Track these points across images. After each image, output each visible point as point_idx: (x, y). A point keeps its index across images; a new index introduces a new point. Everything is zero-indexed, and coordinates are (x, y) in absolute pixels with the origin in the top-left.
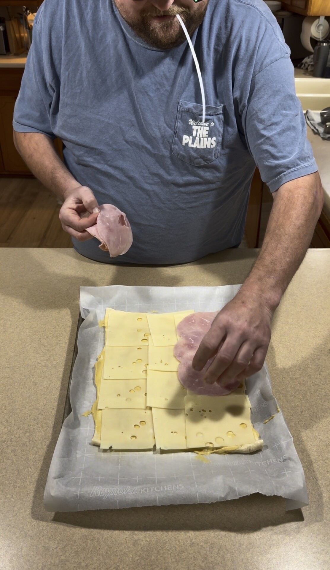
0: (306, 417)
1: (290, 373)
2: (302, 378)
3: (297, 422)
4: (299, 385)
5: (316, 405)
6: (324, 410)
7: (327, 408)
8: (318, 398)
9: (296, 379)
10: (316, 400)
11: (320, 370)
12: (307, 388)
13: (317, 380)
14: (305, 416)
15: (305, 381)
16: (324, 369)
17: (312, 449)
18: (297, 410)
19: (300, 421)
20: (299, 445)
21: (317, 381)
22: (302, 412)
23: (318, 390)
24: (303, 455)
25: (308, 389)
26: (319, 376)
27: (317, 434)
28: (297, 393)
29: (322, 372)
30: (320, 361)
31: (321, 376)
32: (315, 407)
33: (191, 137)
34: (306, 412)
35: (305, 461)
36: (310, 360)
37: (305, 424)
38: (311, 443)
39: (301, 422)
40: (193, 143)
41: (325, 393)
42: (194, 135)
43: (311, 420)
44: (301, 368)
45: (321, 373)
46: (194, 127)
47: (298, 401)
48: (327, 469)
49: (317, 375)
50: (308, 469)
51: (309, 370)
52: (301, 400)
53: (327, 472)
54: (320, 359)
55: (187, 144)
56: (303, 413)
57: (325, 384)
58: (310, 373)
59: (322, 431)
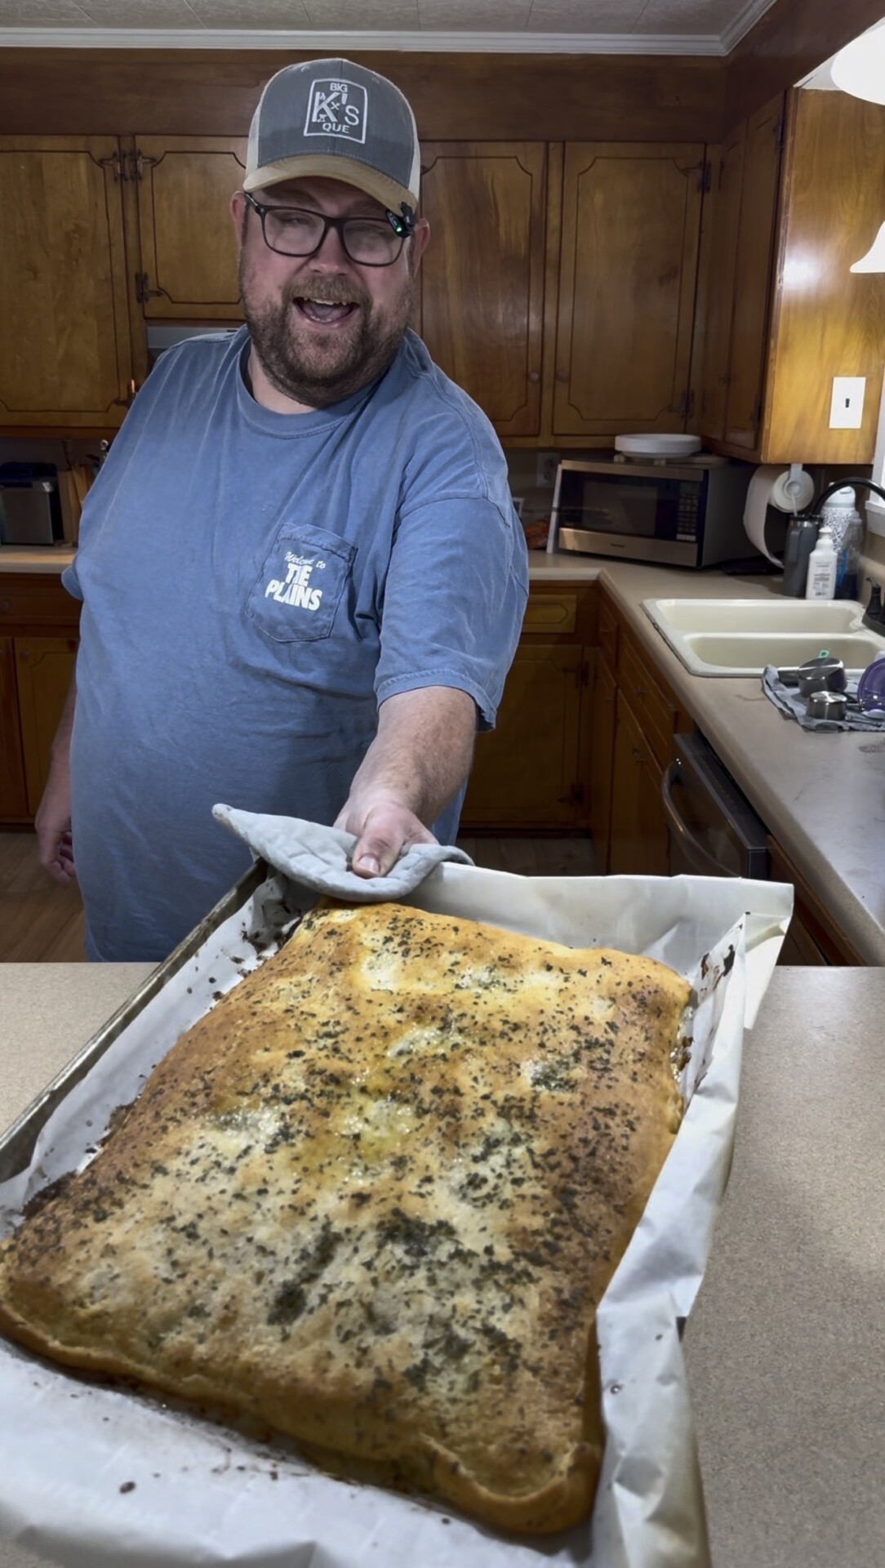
0: (764, 1346)
1: (727, 1248)
2: (755, 1259)
3: (741, 1359)
4: (746, 1274)
5: (789, 1322)
6: (808, 1330)
7: (815, 1327)
8: (795, 1303)
9: (740, 1260)
10: (790, 1309)
11: (798, 1241)
12: (767, 1281)
13: (790, 1264)
14: (761, 1344)
15: (763, 1265)
16: (808, 1237)
17: (778, 1420)
18: (742, 1331)
19: (748, 1356)
20: (746, 1410)
21: (793, 1266)
22: (752, 1336)
23: (793, 1286)
24: (754, 1433)
25: (769, 1283)
26: (796, 1253)
27: (790, 1387)
28: (743, 1294)
29: (805, 1244)
30: (800, 1220)
31: (801, 1254)
32: (787, 1324)
33: (283, 584)
34: (765, 1335)
35: (761, 1447)
36: (776, 1218)
37: (760, 1362)
38: (776, 1407)
39: (751, 1359)
40: (282, 594)
41: (811, 1291)
42: (288, 580)
43: (776, 1353)
44: (752, 1236)
45: (802, 1247)
46: (290, 566)
47: (745, 1311)
48: (814, 1466)
49: (793, 1252)
50: (767, 1465)
51: (772, 1240)
52: (751, 1309)
53: (816, 1473)
54: (799, 1216)
55: (272, 595)
56: (757, 1338)
57: (812, 1273)
58: (775, 1248)
59: (804, 1379)
